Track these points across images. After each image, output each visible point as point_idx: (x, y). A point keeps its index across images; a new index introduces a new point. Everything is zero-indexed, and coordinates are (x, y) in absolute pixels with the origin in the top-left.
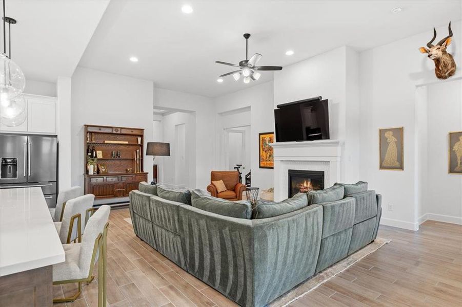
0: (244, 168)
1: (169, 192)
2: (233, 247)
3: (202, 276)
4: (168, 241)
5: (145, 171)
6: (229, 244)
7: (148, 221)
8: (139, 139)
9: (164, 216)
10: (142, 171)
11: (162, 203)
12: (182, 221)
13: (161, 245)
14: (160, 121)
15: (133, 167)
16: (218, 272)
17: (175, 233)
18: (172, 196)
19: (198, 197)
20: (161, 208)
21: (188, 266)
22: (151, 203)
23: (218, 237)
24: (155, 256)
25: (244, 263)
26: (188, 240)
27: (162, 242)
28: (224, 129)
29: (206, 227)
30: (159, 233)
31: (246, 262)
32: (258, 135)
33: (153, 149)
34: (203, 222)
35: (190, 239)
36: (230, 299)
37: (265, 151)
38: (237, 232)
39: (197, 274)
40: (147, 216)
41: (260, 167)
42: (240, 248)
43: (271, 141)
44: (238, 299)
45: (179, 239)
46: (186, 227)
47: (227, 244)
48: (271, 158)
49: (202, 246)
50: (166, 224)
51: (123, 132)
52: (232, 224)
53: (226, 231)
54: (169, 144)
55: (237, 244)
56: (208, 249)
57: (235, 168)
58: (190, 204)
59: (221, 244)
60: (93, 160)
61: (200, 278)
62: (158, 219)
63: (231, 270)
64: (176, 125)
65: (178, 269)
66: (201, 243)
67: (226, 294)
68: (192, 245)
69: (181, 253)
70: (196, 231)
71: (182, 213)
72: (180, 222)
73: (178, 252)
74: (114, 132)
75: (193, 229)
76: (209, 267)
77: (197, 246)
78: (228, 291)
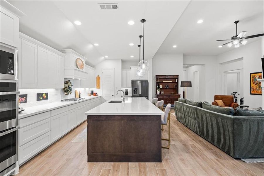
0: (239, 94)
1: (192, 102)
2: (223, 126)
3: (208, 139)
4: (192, 122)
5: (179, 94)
6: (221, 125)
7: (183, 114)
8: (177, 80)
9: (190, 112)
10: (178, 93)
11: (189, 106)
12: (198, 114)
13: (188, 124)
14: (185, 71)
15: (174, 92)
16: (216, 137)
17: (195, 119)
18: (193, 104)
19: (206, 105)
20: (188, 108)
21: (201, 134)
22: (184, 106)
23: (215, 121)
24: (186, 128)
25: (229, 134)
26: (201, 122)
27: (189, 123)
28: (224, 72)
29: (209, 117)
30: (188, 119)
31: (230, 133)
32: (249, 74)
33: (183, 84)
34: (208, 115)
35: (202, 122)
36: (222, 150)
37: (256, 84)
38: (225, 120)
39: (205, 137)
40: (182, 111)
41: (251, 94)
42: (227, 127)
43: (260, 77)
44: (226, 150)
45: (196, 121)
46: (200, 117)
47: (220, 125)
48: (260, 88)
49: (208, 125)
50: (191, 115)
51: (170, 77)
52: (222, 116)
53: (219, 119)
54: (191, 82)
55: (225, 125)
56: (211, 126)
57: (232, 94)
58: (202, 108)
59: (217, 125)
60: (159, 89)
61: (207, 140)
62: (187, 113)
63: (222, 136)
64: (194, 72)
65: (196, 135)
66: (207, 124)
67: (220, 148)
68: (203, 124)
69: (198, 128)
70: (205, 118)
71: (198, 111)
72: (197, 114)
73: (196, 127)
74: (166, 77)
75: (203, 118)
76: (211, 134)
77: (205, 125)
78: (221, 146)
